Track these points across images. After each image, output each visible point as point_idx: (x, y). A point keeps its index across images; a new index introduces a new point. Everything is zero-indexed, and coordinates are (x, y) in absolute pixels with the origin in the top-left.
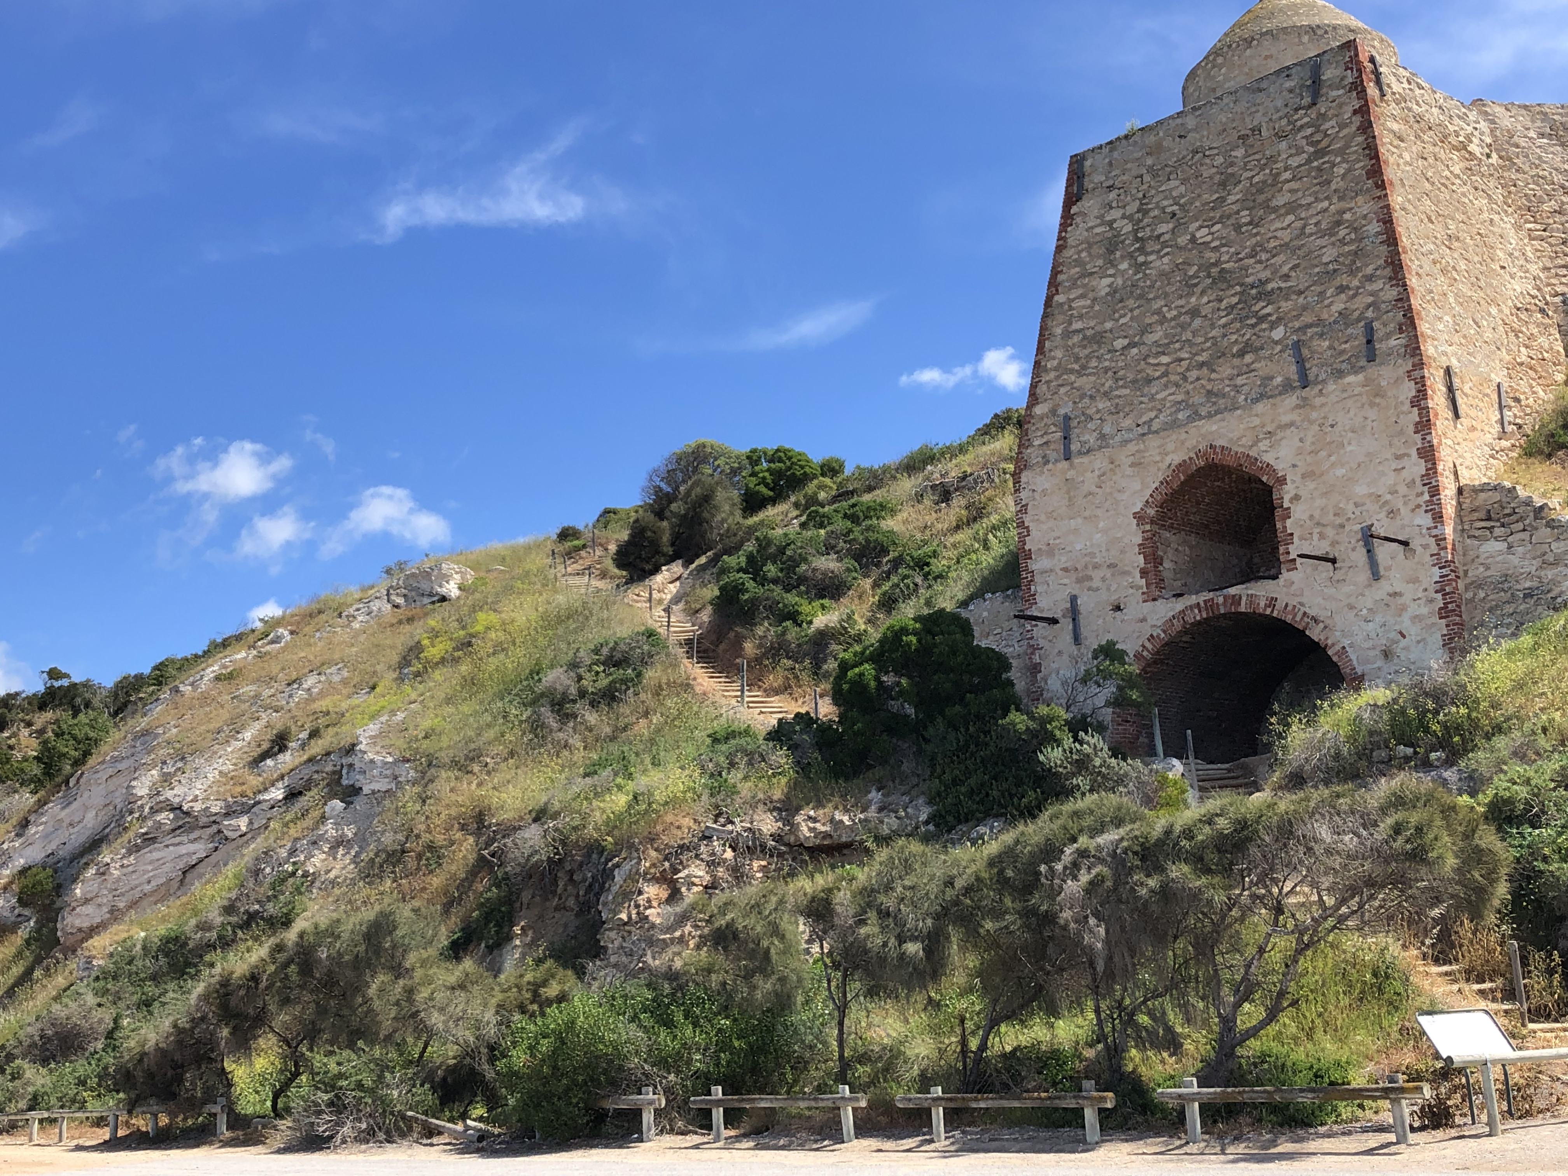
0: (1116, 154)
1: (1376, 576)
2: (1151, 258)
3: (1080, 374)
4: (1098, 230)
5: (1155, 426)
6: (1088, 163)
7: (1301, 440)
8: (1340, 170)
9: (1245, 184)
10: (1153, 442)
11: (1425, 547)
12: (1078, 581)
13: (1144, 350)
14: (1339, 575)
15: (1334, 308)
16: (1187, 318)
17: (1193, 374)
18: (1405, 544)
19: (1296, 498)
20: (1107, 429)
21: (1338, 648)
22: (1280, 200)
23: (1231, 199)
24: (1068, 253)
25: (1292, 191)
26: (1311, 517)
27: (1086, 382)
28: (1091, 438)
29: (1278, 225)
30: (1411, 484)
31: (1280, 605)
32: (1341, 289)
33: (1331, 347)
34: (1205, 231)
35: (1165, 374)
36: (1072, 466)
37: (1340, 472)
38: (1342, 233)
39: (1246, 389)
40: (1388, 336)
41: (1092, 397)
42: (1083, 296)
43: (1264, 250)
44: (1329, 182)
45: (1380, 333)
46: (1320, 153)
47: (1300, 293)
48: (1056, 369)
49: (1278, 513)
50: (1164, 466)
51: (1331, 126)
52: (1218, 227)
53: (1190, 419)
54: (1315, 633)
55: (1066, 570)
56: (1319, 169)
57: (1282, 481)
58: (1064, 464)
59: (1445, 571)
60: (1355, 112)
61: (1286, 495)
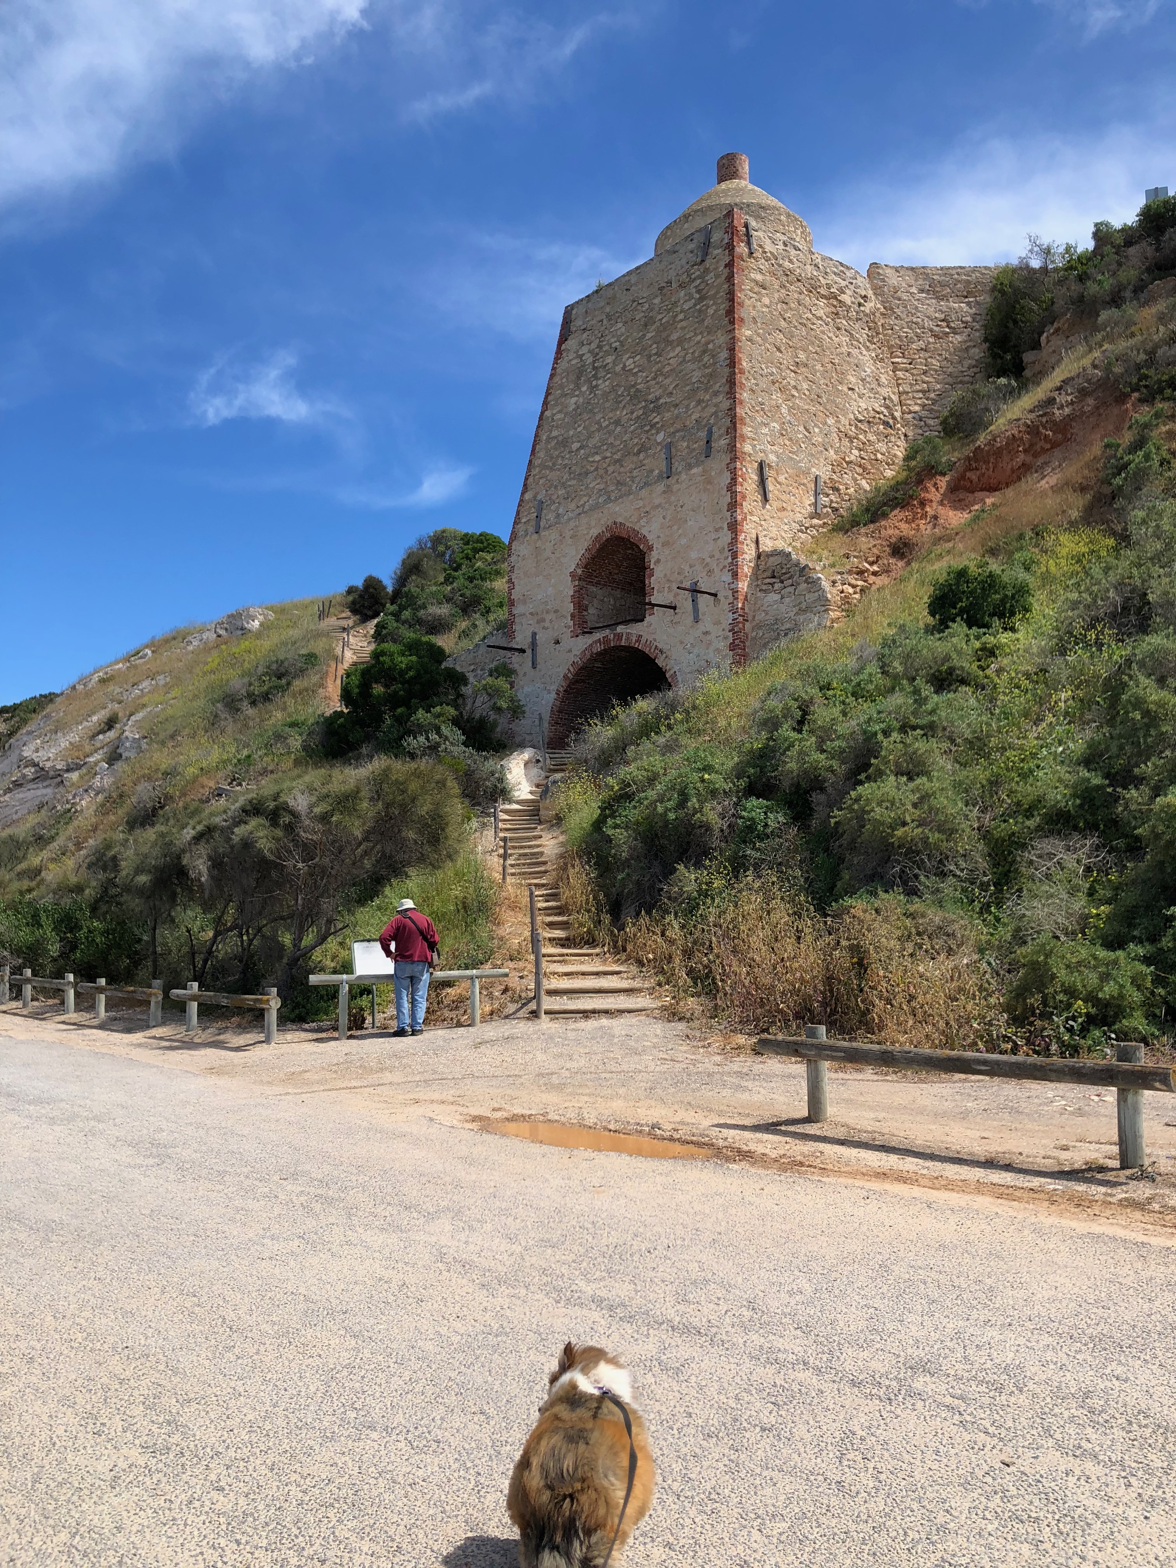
0: (590, 305)
1: (697, 620)
2: (600, 382)
3: (551, 469)
4: (574, 362)
5: (587, 507)
6: (574, 312)
7: (664, 518)
8: (711, 311)
9: (658, 324)
10: (584, 520)
11: (726, 597)
12: (538, 622)
13: (588, 450)
14: (676, 619)
15: (693, 417)
16: (612, 427)
17: (611, 469)
18: (715, 595)
19: (658, 561)
20: (561, 511)
21: (672, 672)
22: (674, 336)
23: (649, 335)
24: (557, 379)
25: (683, 328)
26: (665, 575)
27: (553, 475)
28: (551, 517)
29: (672, 355)
30: (721, 551)
31: (643, 640)
32: (699, 402)
33: (688, 447)
34: (631, 360)
35: (596, 469)
36: (540, 538)
37: (684, 541)
38: (706, 359)
39: (638, 479)
40: (720, 436)
41: (556, 487)
42: (560, 412)
43: (662, 374)
44: (703, 320)
45: (715, 436)
46: (702, 299)
47: (676, 406)
48: (539, 466)
49: (648, 572)
50: (588, 537)
51: (710, 278)
52: (638, 357)
53: (606, 502)
54: (660, 662)
55: (531, 614)
56: (700, 311)
57: (651, 548)
58: (535, 536)
59: (736, 616)
60: (726, 266)
61: (653, 558)
